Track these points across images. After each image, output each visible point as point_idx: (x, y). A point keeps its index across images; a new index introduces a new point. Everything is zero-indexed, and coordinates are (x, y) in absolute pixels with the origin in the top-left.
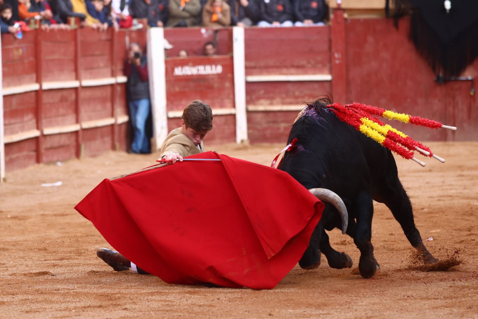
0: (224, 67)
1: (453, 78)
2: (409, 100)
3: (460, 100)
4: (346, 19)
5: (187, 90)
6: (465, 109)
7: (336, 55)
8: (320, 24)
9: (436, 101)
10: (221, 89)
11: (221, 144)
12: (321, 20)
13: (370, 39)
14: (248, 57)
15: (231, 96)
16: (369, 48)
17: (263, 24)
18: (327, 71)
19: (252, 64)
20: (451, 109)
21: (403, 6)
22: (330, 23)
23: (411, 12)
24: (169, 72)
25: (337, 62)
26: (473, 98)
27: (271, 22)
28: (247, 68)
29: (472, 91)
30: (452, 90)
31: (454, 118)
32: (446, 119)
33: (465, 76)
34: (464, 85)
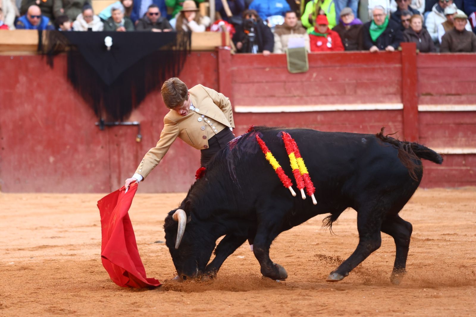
1: (117, 123)
2: (68, 147)
3: (125, 146)
6: (132, 157)
9: (99, 148)
16: (21, 88)
20: (115, 157)
21: (58, 42)
23: (67, 49)
26: (140, 144)
29: (138, 138)
30: (116, 135)
31: (119, 167)
32: (110, 168)
33: (131, 121)
34: (129, 131)
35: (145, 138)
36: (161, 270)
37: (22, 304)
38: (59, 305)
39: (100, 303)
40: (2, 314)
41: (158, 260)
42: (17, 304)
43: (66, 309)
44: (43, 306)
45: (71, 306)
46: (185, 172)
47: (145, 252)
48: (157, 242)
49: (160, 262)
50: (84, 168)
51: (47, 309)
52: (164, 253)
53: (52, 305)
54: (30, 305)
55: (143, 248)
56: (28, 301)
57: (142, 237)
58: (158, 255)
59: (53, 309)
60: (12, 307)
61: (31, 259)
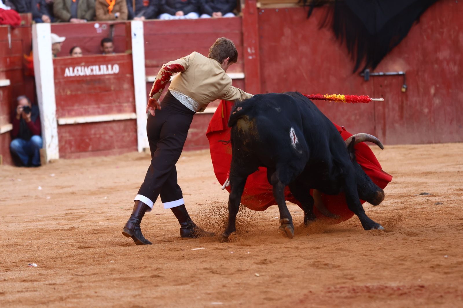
0: (121, 66)
1: (382, 73)
3: (390, 97)
4: (258, 9)
5: (79, 93)
6: (397, 108)
7: (249, 50)
8: (230, 15)
10: (119, 91)
11: (121, 153)
12: (231, 11)
13: (287, 31)
14: (148, 55)
15: (131, 99)
16: (286, 41)
17: (165, 17)
18: (239, 69)
19: (154, 62)
20: (380, 107)
22: (241, 14)
24: (58, 73)
25: (250, 58)
26: (405, 94)
27: (173, 14)
28: (147, 66)
29: (404, 87)
30: (381, 86)
31: (384, 119)
32: (375, 120)
33: (396, 71)
34: (394, 81)
35: (411, 87)
36: (426, 222)
37: (286, 258)
38: (323, 260)
39: (364, 257)
40: (267, 269)
41: (423, 212)
42: (281, 259)
43: (330, 263)
44: (307, 261)
45: (335, 261)
46: (451, 121)
47: (410, 204)
48: (422, 194)
49: (425, 214)
50: (348, 120)
51: (311, 264)
52: (429, 205)
53: (316, 259)
54: (294, 260)
55: (408, 201)
56: (292, 255)
57: (407, 189)
58: (424, 207)
59: (316, 263)
60: (276, 263)
61: (295, 213)
